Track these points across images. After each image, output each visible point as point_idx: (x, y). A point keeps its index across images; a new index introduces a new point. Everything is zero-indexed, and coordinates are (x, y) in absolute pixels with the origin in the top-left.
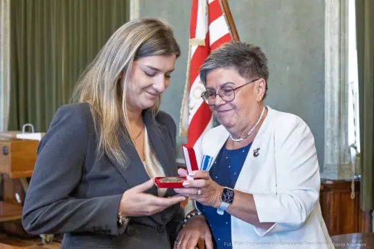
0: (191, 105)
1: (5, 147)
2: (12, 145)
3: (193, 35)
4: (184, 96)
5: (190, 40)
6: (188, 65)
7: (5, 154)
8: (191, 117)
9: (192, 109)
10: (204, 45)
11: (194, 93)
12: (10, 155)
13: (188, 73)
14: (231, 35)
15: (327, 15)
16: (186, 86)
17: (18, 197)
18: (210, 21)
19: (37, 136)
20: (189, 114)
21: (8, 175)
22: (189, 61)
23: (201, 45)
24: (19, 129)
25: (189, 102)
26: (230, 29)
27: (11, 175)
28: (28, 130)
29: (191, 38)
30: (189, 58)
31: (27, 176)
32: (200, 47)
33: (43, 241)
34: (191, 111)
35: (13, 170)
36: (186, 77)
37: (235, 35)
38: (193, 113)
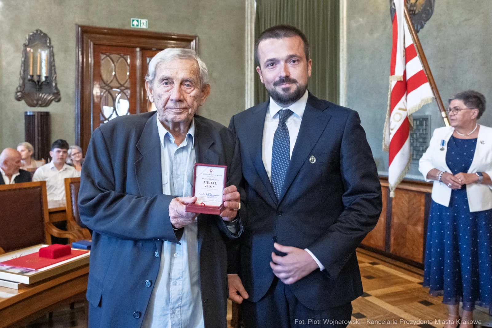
0: (392, 127)
3: (393, 73)
4: (386, 120)
5: (390, 77)
6: (389, 96)
8: (392, 136)
9: (392, 130)
10: (402, 80)
11: (394, 118)
13: (389, 103)
14: (424, 71)
16: (388, 112)
18: (406, 62)
20: (390, 134)
22: (389, 93)
23: (399, 80)
25: (390, 125)
26: (424, 66)
29: (391, 75)
30: (389, 90)
32: (398, 82)
34: (391, 132)
36: (387, 106)
37: (428, 72)
38: (393, 133)
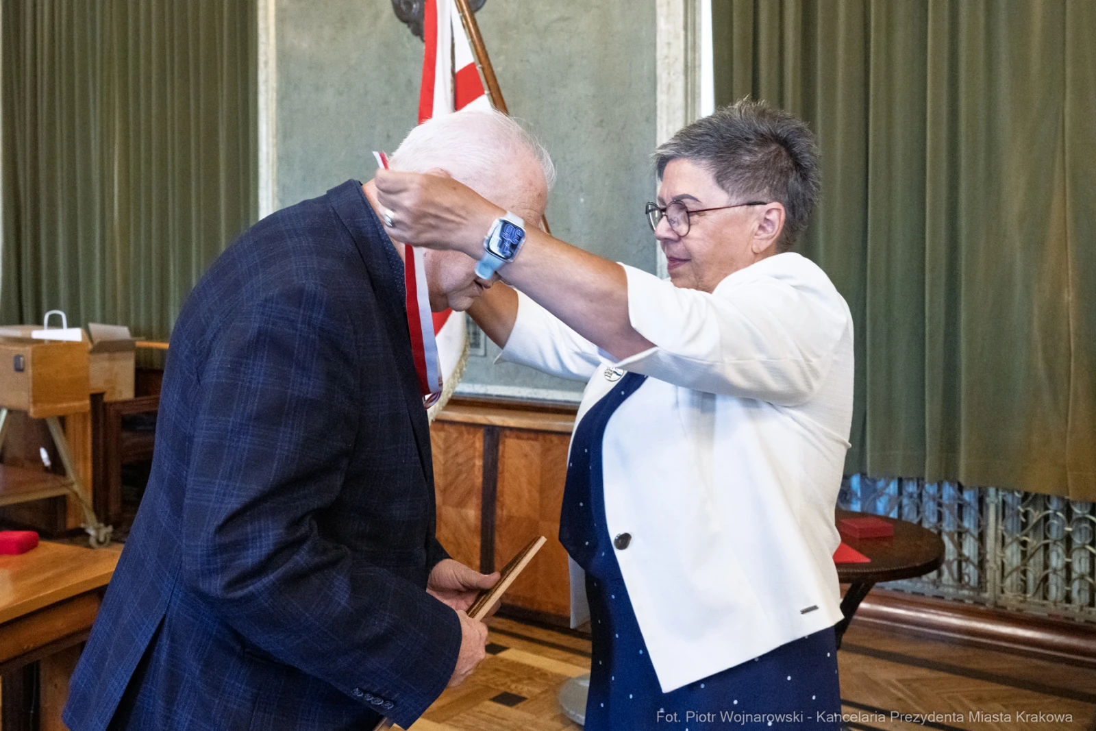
1: (17, 357)
2: (33, 352)
7: (19, 369)
12: (29, 371)
15: (661, 98)
17: (44, 454)
19: (74, 335)
21: (25, 414)
24: (38, 322)
27: (32, 412)
28: (55, 323)
31: (61, 414)
33: (92, 541)
35: (35, 402)
